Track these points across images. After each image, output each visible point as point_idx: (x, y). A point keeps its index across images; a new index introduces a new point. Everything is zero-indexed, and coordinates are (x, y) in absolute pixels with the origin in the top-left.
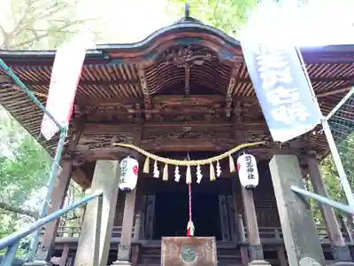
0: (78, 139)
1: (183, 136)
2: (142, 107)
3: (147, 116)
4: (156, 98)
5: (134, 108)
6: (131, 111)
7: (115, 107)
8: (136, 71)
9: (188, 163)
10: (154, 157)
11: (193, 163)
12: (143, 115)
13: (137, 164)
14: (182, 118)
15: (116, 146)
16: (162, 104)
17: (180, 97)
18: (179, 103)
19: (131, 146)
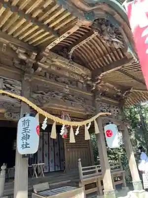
3: (40, 69)
6: (23, 57)
12: (35, 67)
14: (63, 79)
15: (3, 94)
16: (53, 61)
17: (67, 61)
18: (64, 66)
19: (23, 99)
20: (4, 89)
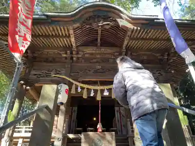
0: (30, 72)
1: (96, 71)
2: (71, 53)
3: (74, 59)
4: (80, 48)
5: (66, 53)
6: (65, 55)
7: (54, 53)
8: (68, 31)
9: (99, 88)
10: (78, 84)
11: (102, 88)
12: (72, 58)
13: (68, 88)
14: (95, 61)
15: (55, 77)
16: (84, 52)
17: (95, 48)
18: (94, 52)
19: (64, 77)
20: (55, 74)
